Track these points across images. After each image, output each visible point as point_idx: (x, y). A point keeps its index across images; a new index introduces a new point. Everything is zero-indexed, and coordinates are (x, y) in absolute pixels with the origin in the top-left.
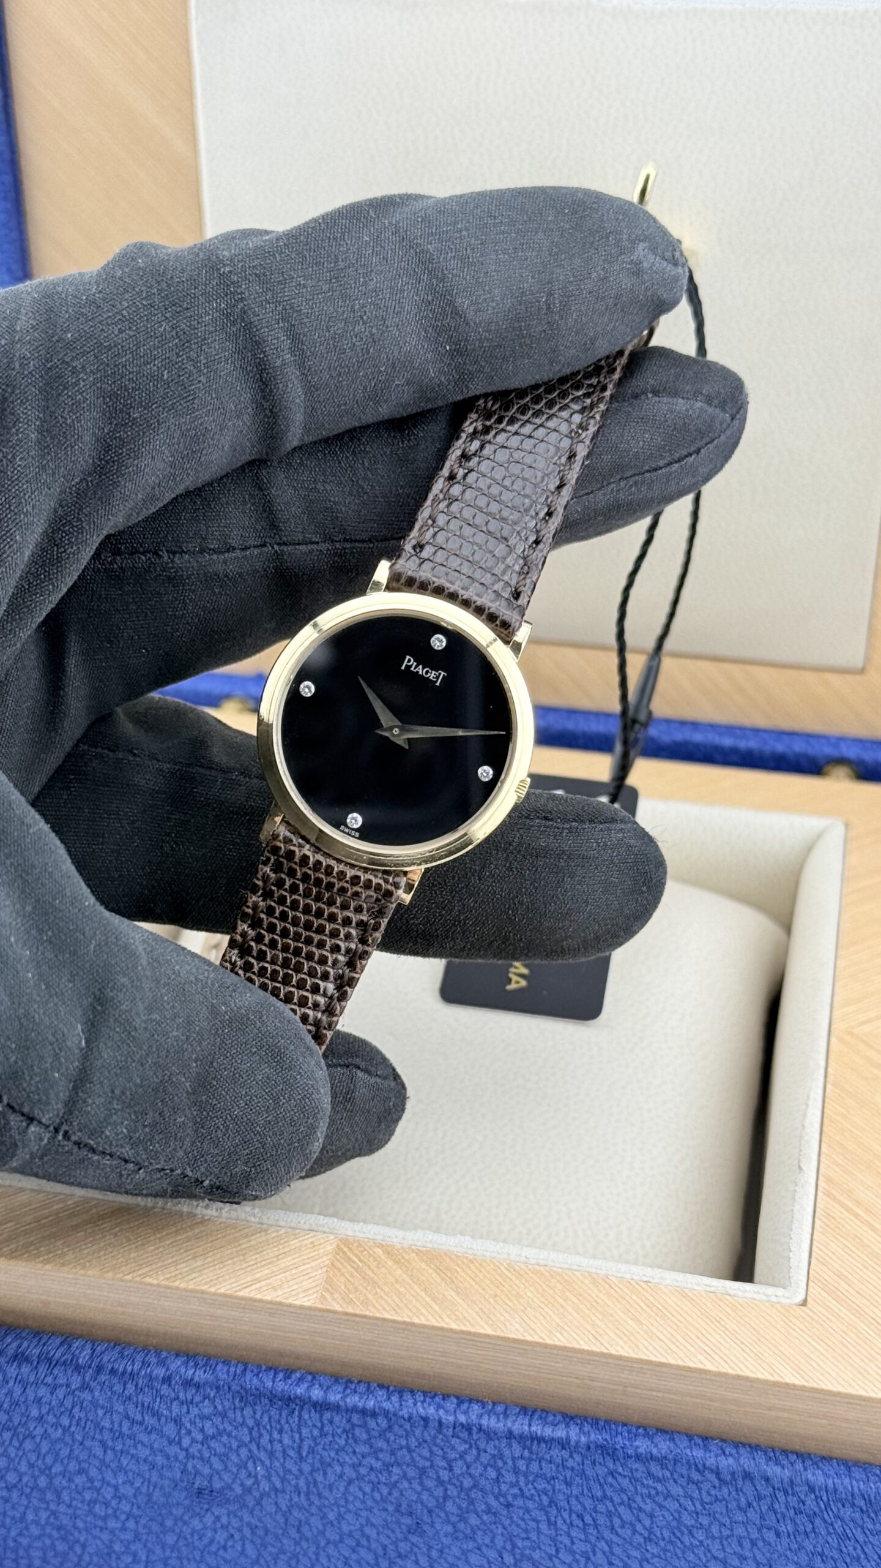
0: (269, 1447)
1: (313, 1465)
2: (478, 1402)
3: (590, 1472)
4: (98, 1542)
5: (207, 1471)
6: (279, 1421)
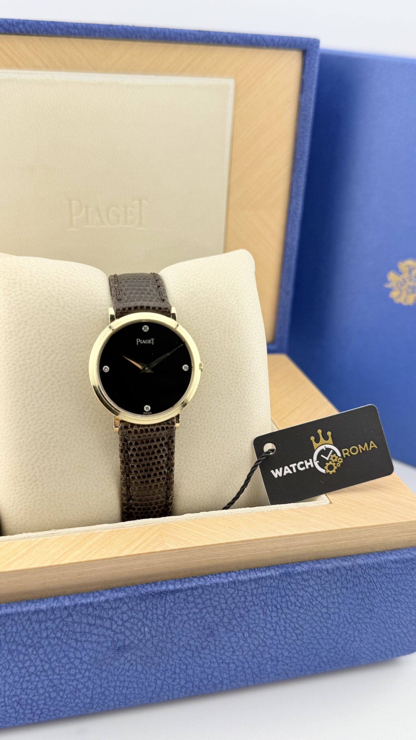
0: (151, 618)
1: (169, 620)
2: (233, 572)
3: (281, 586)
4: (71, 687)
5: (122, 637)
6: (156, 605)
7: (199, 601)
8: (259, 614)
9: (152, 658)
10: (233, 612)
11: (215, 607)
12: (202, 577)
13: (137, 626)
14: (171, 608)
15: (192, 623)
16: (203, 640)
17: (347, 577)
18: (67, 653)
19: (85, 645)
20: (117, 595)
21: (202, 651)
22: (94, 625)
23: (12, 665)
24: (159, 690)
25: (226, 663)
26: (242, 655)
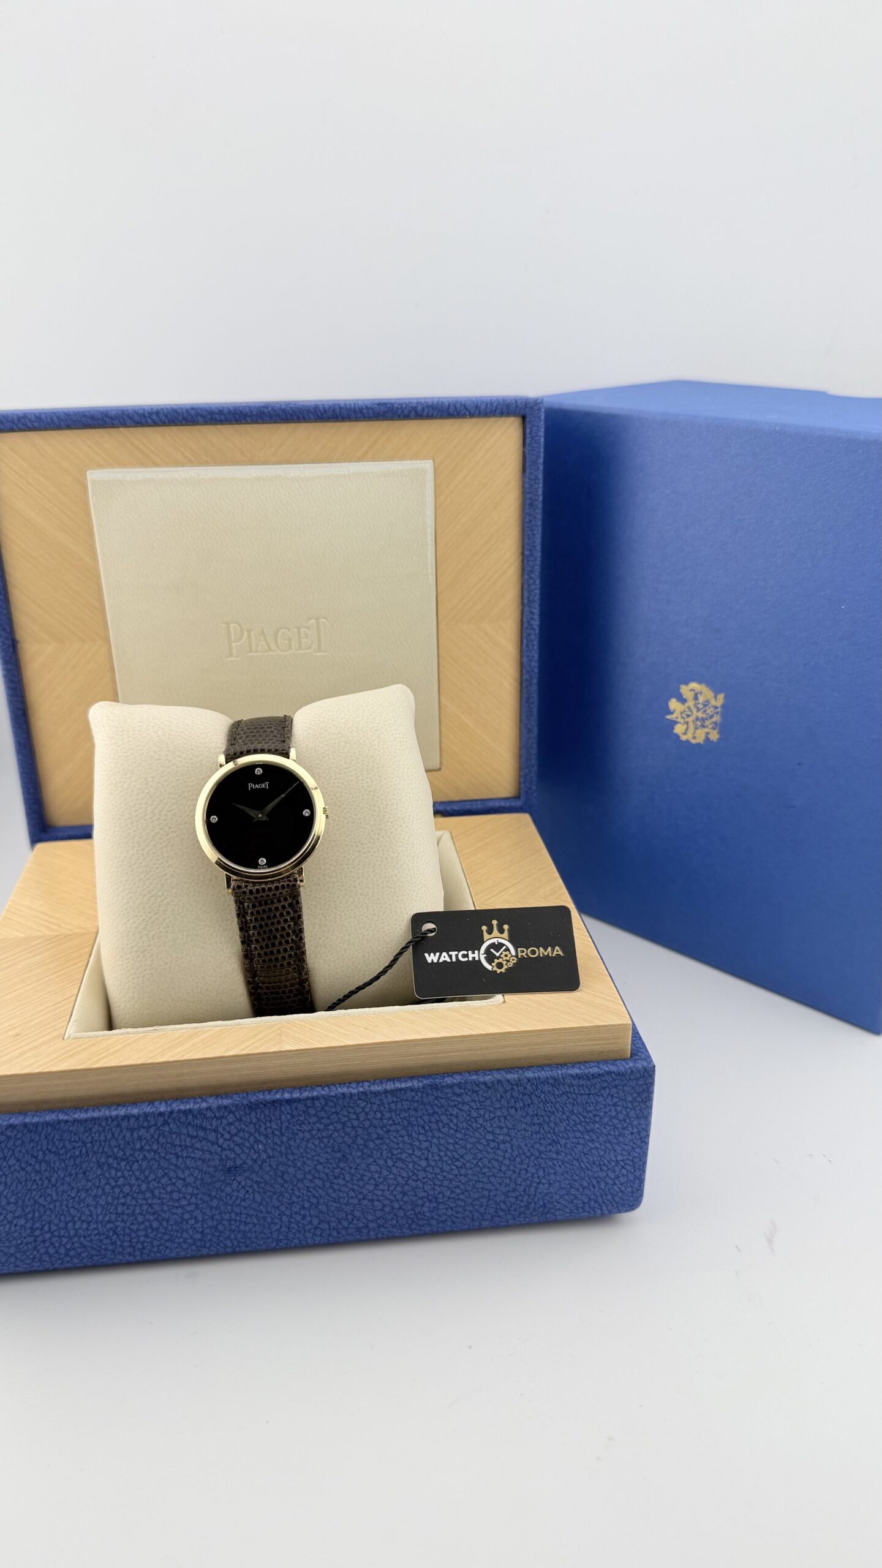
0: (265, 1133)
1: (288, 1137)
2: (366, 1081)
3: (426, 1101)
4: (175, 1216)
5: (233, 1156)
6: (269, 1116)
7: (322, 1114)
8: (402, 1137)
9: (271, 1186)
10: (367, 1132)
11: (344, 1124)
12: (328, 1086)
13: (249, 1142)
14: (288, 1121)
15: (317, 1142)
16: (335, 1166)
17: (514, 1094)
18: (166, 1171)
19: (188, 1163)
20: (222, 1102)
21: (335, 1181)
22: (196, 1137)
23: (103, 1182)
24: (287, 1230)
25: (369, 1200)
26: (388, 1190)
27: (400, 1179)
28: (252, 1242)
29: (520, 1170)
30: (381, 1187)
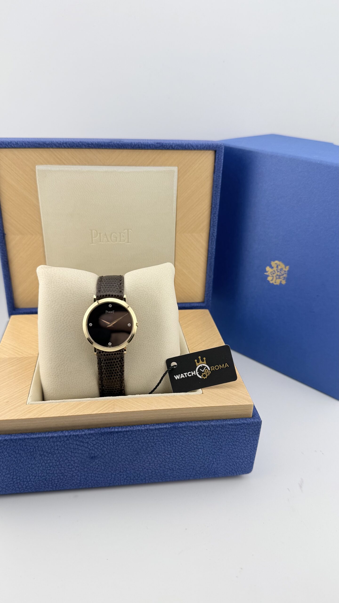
0: (107, 444)
1: (116, 446)
2: (148, 424)
3: (171, 433)
4: (70, 474)
5: (93, 452)
6: (109, 438)
7: (130, 437)
8: (161, 446)
9: (108, 464)
10: (148, 444)
11: (138, 441)
12: (133, 426)
13: (100, 447)
14: (116, 440)
15: (127, 448)
16: (134, 456)
17: (206, 431)
18: (67, 458)
19: (76, 455)
20: (90, 432)
21: (134, 462)
22: (80, 445)
23: (42, 461)
24: (114, 480)
25: (146, 469)
26: (154, 465)
27: (159, 462)
28: (100, 484)
29: (206, 459)
30: (152, 464)
